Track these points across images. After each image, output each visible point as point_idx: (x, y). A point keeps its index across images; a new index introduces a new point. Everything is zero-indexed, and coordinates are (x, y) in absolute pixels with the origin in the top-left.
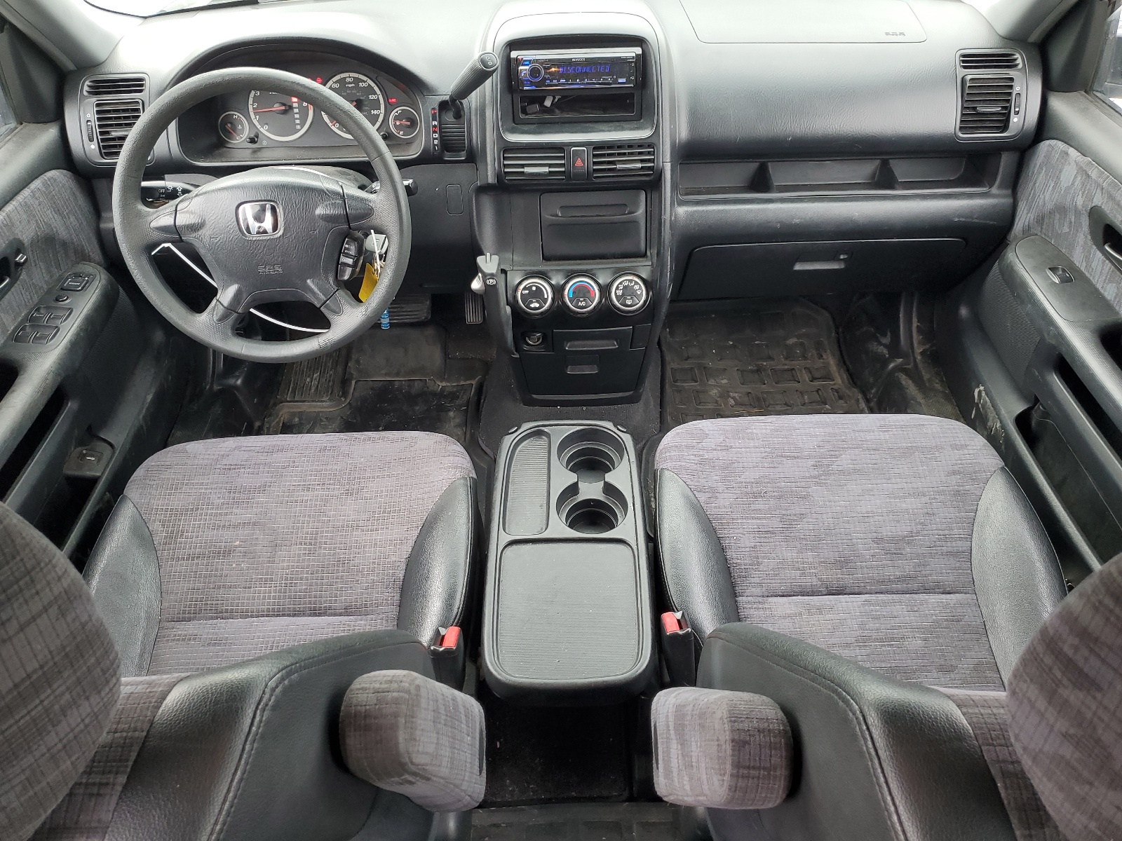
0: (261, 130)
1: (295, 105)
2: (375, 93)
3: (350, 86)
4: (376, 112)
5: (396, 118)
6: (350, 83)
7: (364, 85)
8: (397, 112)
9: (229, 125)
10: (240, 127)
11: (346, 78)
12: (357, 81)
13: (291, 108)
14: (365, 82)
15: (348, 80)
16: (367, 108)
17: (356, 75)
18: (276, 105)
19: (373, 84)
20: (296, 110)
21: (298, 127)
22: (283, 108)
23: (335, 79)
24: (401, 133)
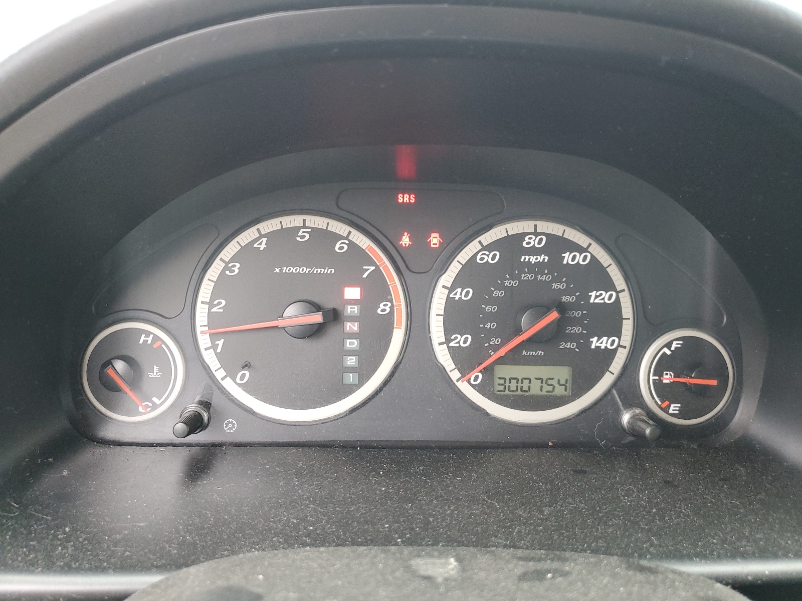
0: (229, 385)
1: (352, 310)
2: (609, 286)
3: (533, 259)
4: (604, 343)
5: (663, 364)
6: (534, 251)
7: (579, 258)
8: (668, 345)
9: (120, 365)
10: (155, 373)
11: (522, 236)
12: (557, 245)
13: (334, 316)
14: (581, 250)
15: (531, 242)
16: (577, 330)
17: (556, 229)
18: (290, 311)
19: (605, 259)
20: (352, 327)
21: (351, 378)
22: (318, 318)
23: (488, 238)
24: (674, 408)
